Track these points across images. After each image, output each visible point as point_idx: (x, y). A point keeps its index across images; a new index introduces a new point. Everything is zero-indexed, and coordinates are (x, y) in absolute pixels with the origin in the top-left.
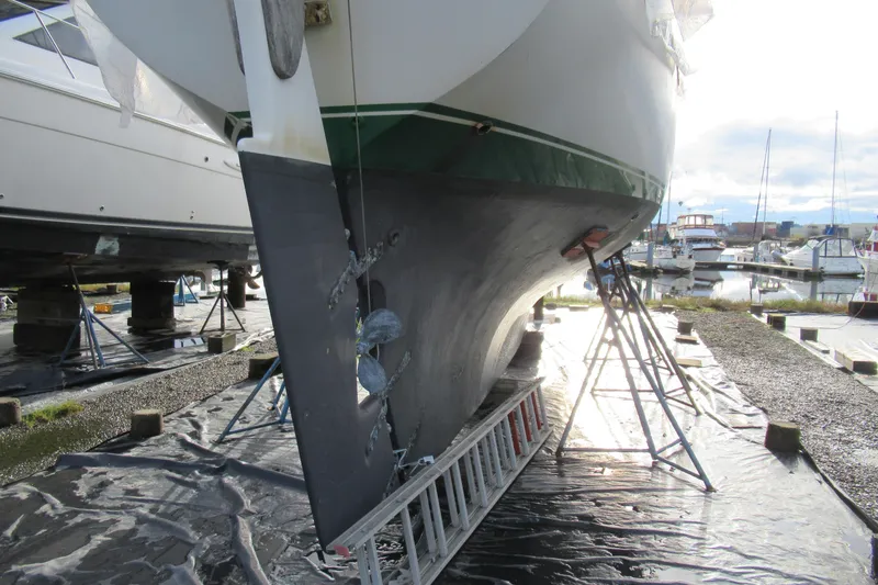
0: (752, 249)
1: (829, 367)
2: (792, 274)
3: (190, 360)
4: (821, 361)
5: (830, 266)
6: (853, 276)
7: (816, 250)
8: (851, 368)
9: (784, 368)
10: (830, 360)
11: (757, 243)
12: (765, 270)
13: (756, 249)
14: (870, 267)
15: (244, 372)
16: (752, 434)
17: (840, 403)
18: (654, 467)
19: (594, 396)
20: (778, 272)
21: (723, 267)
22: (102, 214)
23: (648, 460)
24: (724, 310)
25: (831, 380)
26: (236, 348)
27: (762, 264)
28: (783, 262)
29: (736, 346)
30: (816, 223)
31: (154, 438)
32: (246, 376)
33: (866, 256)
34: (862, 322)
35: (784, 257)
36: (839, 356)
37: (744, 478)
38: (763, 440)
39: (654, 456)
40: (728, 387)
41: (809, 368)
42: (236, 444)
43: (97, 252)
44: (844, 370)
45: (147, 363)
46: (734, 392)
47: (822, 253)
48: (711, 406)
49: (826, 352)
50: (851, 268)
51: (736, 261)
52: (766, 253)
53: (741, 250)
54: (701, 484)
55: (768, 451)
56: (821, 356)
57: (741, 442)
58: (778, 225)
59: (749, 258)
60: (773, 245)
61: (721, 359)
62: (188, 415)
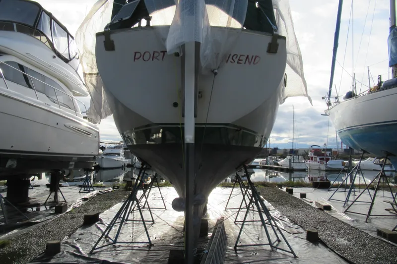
0: (265, 159)
1: (315, 208)
2: (282, 170)
3: (49, 217)
4: (311, 206)
5: (296, 166)
6: (304, 170)
7: (290, 160)
8: (323, 208)
9: (299, 209)
10: (314, 205)
11: (267, 157)
12: (271, 168)
13: (267, 159)
14: (310, 166)
15: (82, 221)
16: (300, 236)
17: (324, 222)
18: (272, 251)
19: (236, 224)
20: (276, 169)
21: (255, 167)
22: (12, 149)
23: (269, 248)
24: (267, 186)
25: (317, 213)
26: (68, 211)
27: (269, 165)
28: (278, 165)
29: (278, 201)
30: (286, 148)
31: (58, 254)
32: (82, 223)
33: (308, 162)
34: (319, 190)
35: (279, 163)
36: (317, 204)
37: (305, 252)
38: (305, 238)
39: (272, 246)
40: (284, 218)
41: (308, 209)
42: (99, 254)
43: (6, 167)
44: (320, 209)
45: (28, 219)
46: (287, 219)
47: (292, 161)
48: (281, 225)
49: (311, 202)
50: (303, 167)
51: (259, 164)
52: (271, 161)
53: (261, 160)
54: (292, 255)
55: (308, 242)
56: (310, 204)
57: (298, 239)
58: (272, 149)
59: (264, 163)
60: (273, 158)
61: (276, 207)
62: (67, 243)
